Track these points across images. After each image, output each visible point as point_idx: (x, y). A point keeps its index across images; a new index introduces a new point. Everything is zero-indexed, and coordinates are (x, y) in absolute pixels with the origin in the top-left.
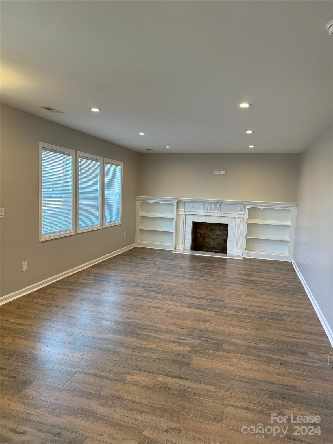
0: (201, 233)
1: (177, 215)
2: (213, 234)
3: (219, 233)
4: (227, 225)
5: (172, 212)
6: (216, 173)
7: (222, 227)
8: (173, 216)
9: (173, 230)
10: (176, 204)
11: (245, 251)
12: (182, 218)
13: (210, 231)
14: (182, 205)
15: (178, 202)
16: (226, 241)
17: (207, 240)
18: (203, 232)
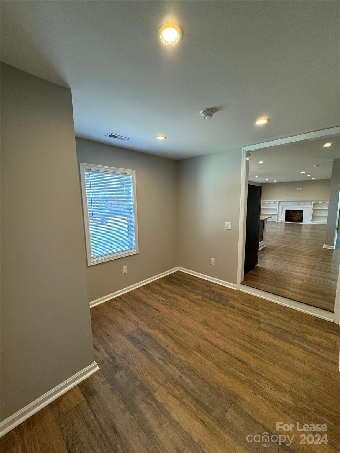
0: (290, 215)
1: (279, 207)
2: (296, 215)
3: (299, 214)
4: (303, 211)
5: (276, 206)
6: (298, 189)
7: (300, 212)
8: (277, 208)
9: (276, 213)
10: (278, 203)
11: (312, 221)
12: (281, 208)
13: (294, 214)
14: (281, 203)
15: (279, 202)
16: (302, 218)
17: (293, 218)
18: (291, 214)
